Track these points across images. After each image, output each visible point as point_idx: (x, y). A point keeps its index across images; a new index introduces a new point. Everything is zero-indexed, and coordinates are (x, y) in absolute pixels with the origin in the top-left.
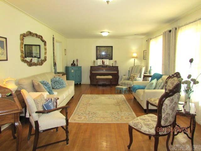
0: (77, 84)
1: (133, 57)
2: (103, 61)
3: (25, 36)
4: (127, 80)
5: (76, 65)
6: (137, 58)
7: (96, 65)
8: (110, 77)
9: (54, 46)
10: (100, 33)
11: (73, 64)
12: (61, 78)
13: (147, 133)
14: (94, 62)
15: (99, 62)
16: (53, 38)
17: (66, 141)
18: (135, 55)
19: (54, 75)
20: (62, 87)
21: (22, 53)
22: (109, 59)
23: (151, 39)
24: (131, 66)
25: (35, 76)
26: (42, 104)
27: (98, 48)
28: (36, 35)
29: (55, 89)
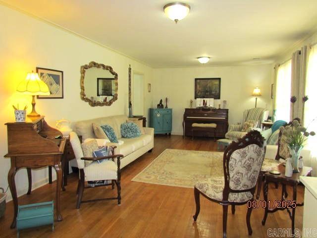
0: (166, 134)
1: (253, 95)
2: (204, 101)
3: (87, 69)
4: (239, 131)
5: (164, 107)
6: (260, 95)
7: (194, 107)
8: (214, 125)
9: (130, 80)
10: (197, 59)
11: (160, 106)
12: (134, 124)
13: (212, 198)
14: (191, 102)
15: (199, 103)
16: (130, 69)
17: (117, 200)
18: (257, 91)
19: (127, 119)
20: (135, 136)
21: (81, 89)
22: (215, 99)
23: (279, 66)
24: (247, 109)
25: (98, 120)
26: (92, 151)
27: (198, 81)
28: (103, 66)
29: (126, 138)
